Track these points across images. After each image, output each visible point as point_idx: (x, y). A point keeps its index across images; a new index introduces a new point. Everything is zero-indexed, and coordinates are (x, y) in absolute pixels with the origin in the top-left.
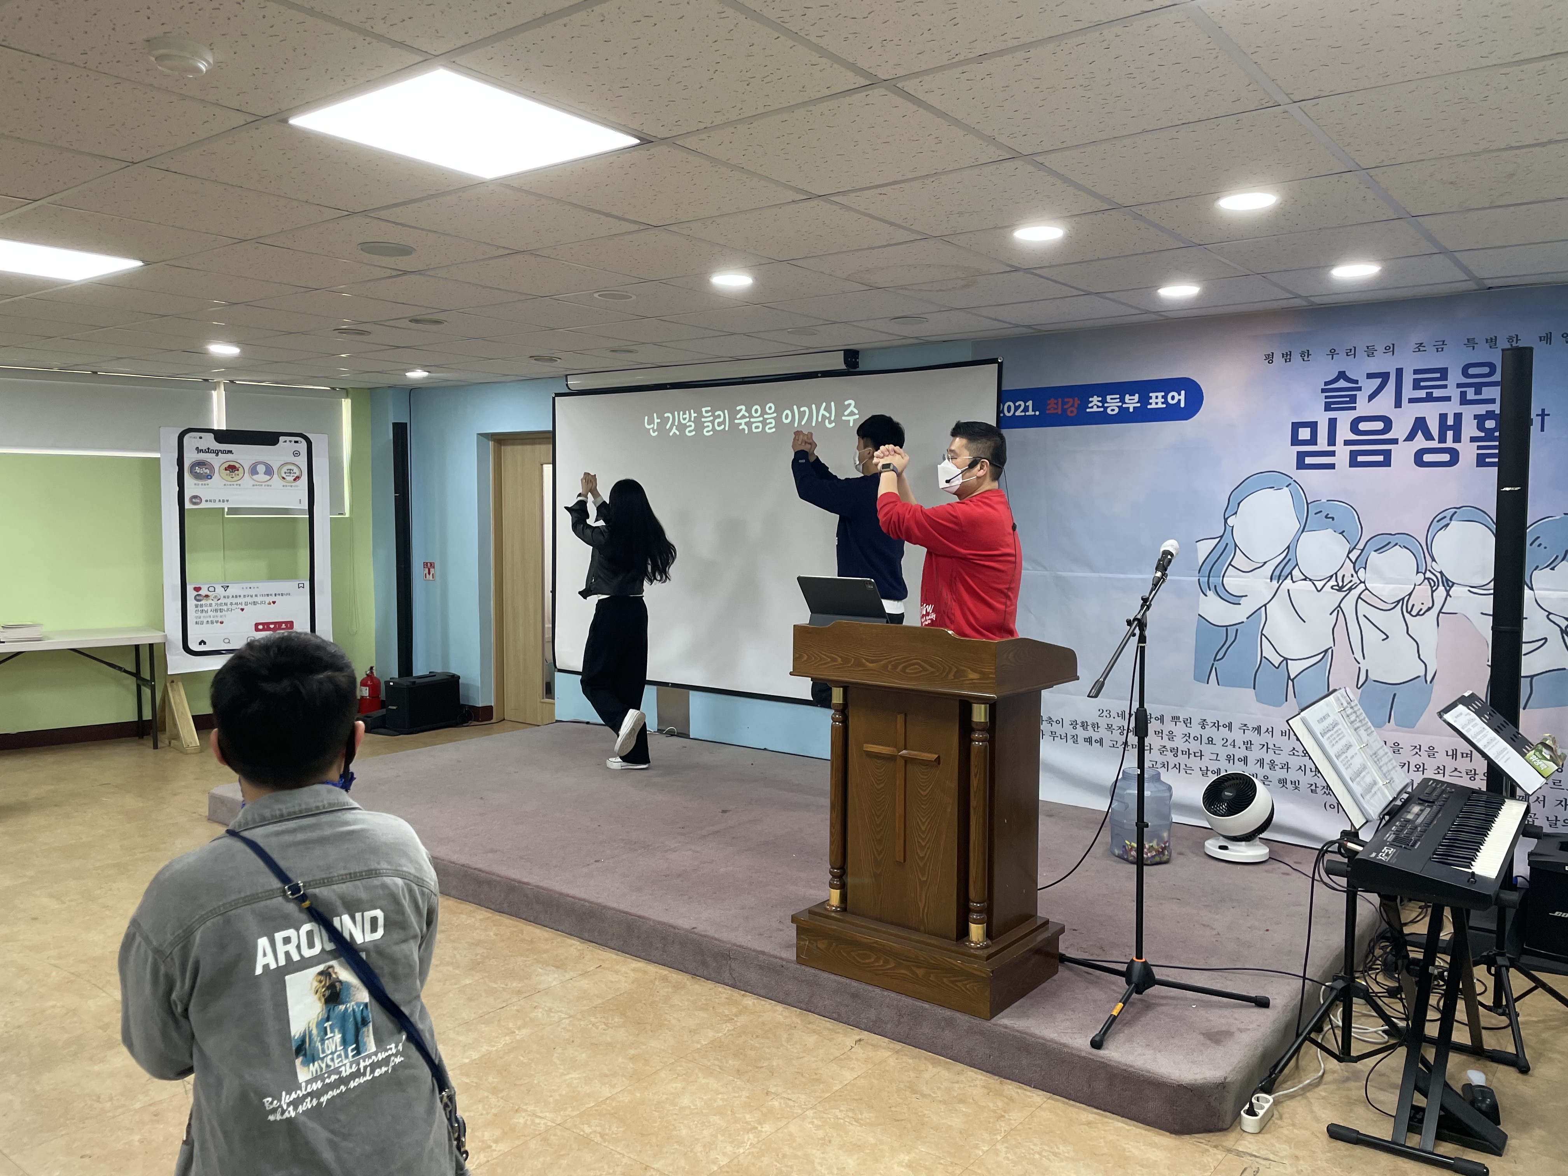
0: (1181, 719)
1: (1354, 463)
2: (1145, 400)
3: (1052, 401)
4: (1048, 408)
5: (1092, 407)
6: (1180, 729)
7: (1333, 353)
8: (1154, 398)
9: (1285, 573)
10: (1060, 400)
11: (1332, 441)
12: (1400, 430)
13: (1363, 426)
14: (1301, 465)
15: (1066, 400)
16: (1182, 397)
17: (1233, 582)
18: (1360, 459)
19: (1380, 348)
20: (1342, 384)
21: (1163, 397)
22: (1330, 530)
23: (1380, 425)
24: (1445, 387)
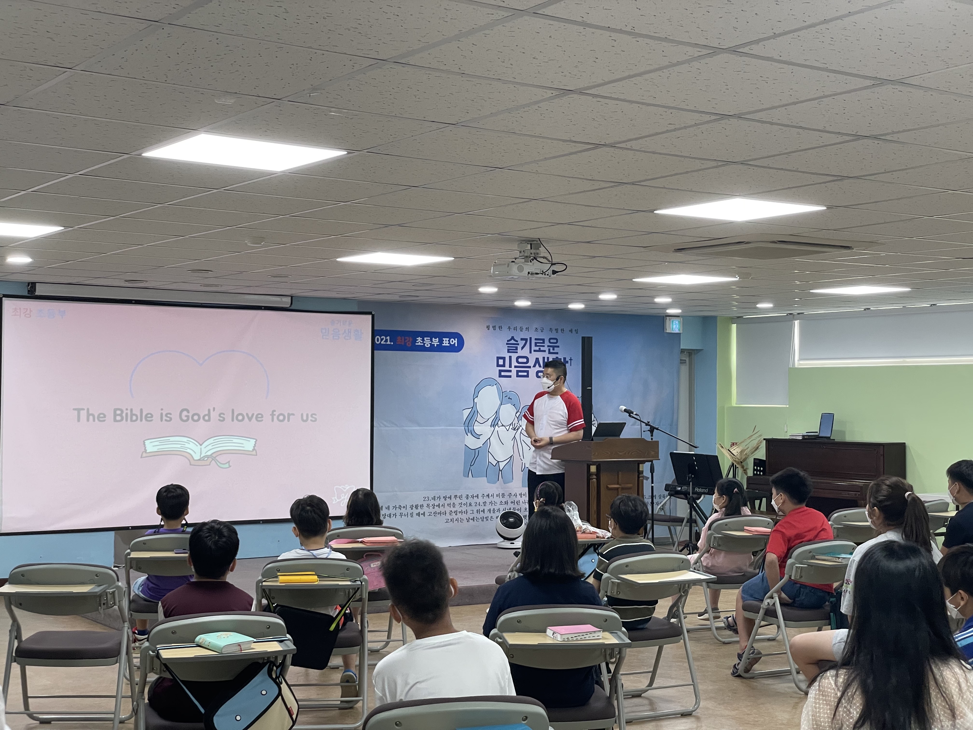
0: (458, 496)
1: (518, 376)
2: (441, 341)
3: (399, 338)
4: (398, 341)
5: (418, 343)
6: (458, 501)
7: (509, 328)
8: (445, 340)
9: (495, 424)
10: (403, 338)
11: (510, 366)
12: (531, 363)
13: (520, 360)
14: (500, 376)
15: (406, 338)
16: (456, 341)
17: (478, 429)
18: (520, 374)
19: (525, 329)
20: (513, 342)
21: (448, 341)
22: (510, 404)
23: (525, 360)
24: (544, 346)
